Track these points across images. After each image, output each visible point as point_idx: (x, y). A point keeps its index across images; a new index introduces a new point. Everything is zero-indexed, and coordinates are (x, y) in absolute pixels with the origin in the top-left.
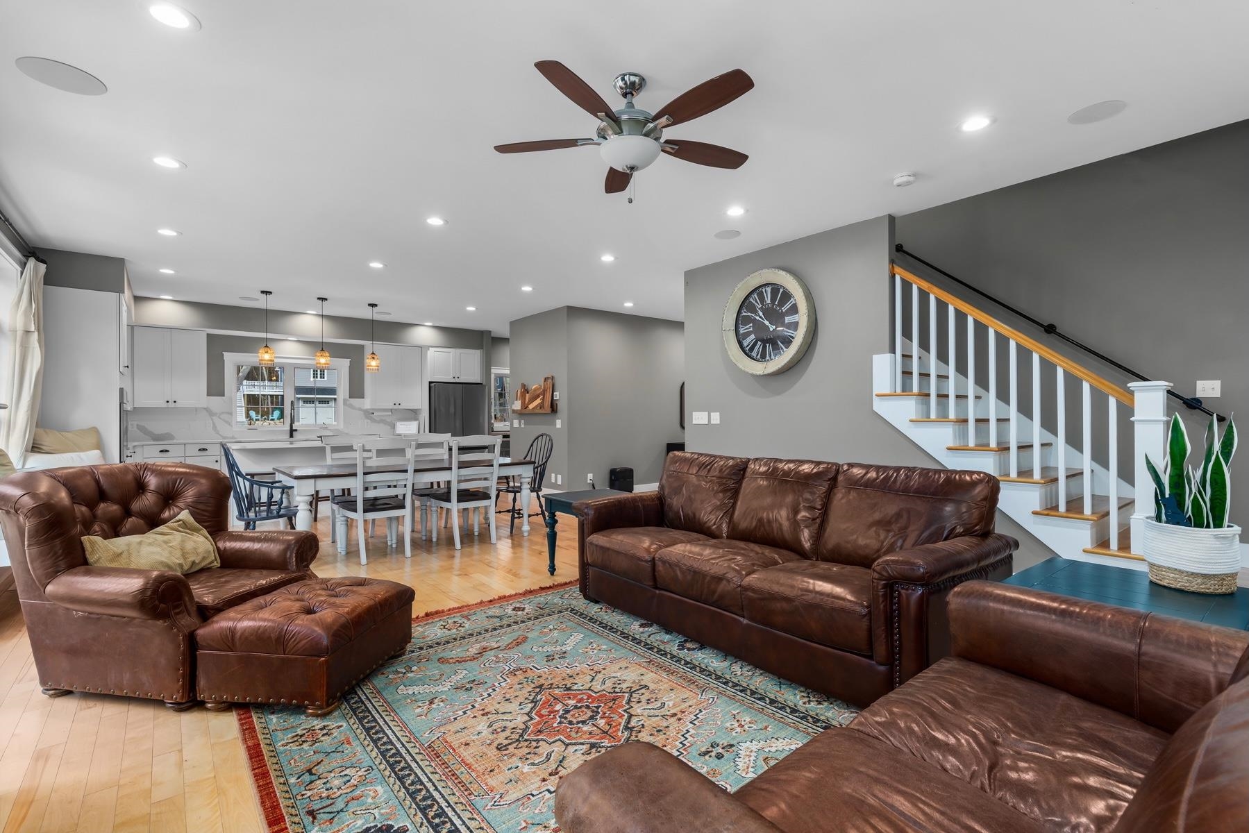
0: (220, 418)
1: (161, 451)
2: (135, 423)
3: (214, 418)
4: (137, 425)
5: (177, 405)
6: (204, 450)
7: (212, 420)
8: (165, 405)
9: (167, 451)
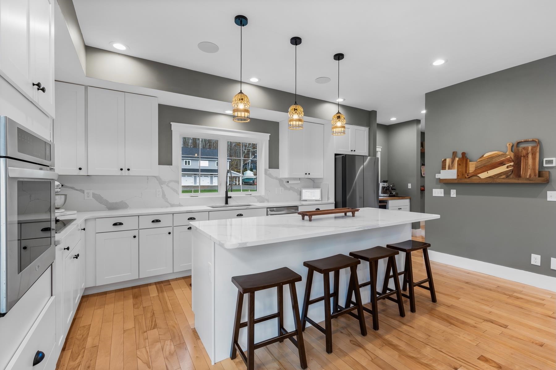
0: (168, 186)
1: (115, 224)
2: (91, 192)
3: (162, 186)
4: (94, 194)
5: (131, 173)
6: (158, 221)
7: (162, 188)
8: (119, 173)
9: (121, 224)
